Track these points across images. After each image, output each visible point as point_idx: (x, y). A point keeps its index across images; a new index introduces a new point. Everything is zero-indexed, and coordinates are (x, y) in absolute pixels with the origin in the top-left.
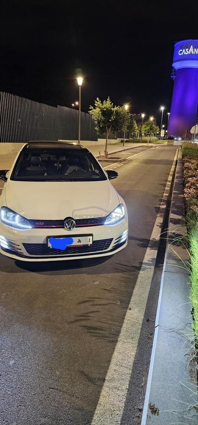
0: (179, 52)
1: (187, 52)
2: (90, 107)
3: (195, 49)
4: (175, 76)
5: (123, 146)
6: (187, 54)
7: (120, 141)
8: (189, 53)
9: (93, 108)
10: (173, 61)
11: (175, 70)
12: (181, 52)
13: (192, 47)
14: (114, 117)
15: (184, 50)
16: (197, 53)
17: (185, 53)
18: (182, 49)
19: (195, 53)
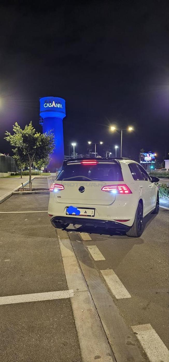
0: (44, 105)
1: (50, 106)
2: (7, 133)
3: (57, 104)
4: (43, 123)
5: (21, 178)
6: (50, 107)
7: (10, 175)
8: (52, 106)
9: (10, 134)
10: (40, 111)
11: (42, 118)
12: (46, 105)
13: (54, 102)
14: (40, 143)
15: (48, 104)
16: (58, 107)
17: (49, 106)
18: (46, 103)
19: (57, 107)
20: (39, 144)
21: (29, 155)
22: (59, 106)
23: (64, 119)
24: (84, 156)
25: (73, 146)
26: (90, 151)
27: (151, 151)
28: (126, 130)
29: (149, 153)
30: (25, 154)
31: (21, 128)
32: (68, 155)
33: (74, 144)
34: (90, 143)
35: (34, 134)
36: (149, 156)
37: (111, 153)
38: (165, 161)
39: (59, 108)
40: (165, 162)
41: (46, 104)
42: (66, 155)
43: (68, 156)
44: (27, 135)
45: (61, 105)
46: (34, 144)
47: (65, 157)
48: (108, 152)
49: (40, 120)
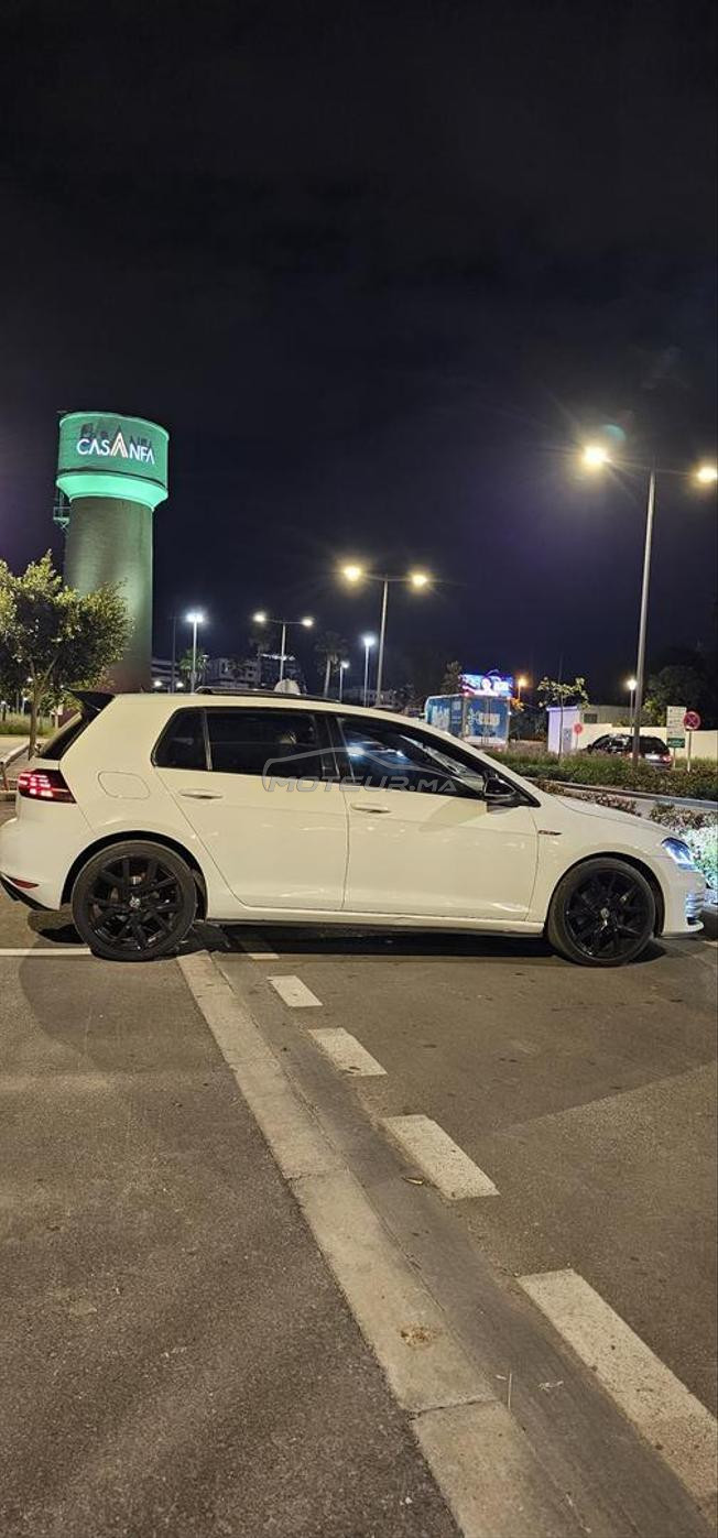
0: (78, 448)
1: (105, 450)
3: (132, 446)
4: (66, 519)
6: (106, 454)
10: (59, 469)
11: (67, 498)
12: (85, 447)
13: (120, 436)
14: (78, 628)
15: (95, 443)
16: (137, 457)
17: (99, 452)
18: (89, 438)
19: (131, 456)
20: (74, 632)
21: (32, 665)
22: (143, 454)
23: (161, 507)
24: (234, 667)
25: (192, 625)
26: (260, 648)
27: (496, 671)
28: (401, 582)
29: (492, 674)
30: (19, 661)
31: (9, 571)
32: (169, 659)
33: (196, 618)
34: (260, 618)
35: (56, 594)
36: (492, 687)
37: (345, 665)
38: (548, 713)
39: (140, 462)
40: (551, 714)
41: (87, 441)
42: (159, 658)
43: (170, 664)
44: (33, 597)
45: (150, 452)
46: (57, 629)
47: (154, 665)
48: (337, 659)
49: (57, 504)
